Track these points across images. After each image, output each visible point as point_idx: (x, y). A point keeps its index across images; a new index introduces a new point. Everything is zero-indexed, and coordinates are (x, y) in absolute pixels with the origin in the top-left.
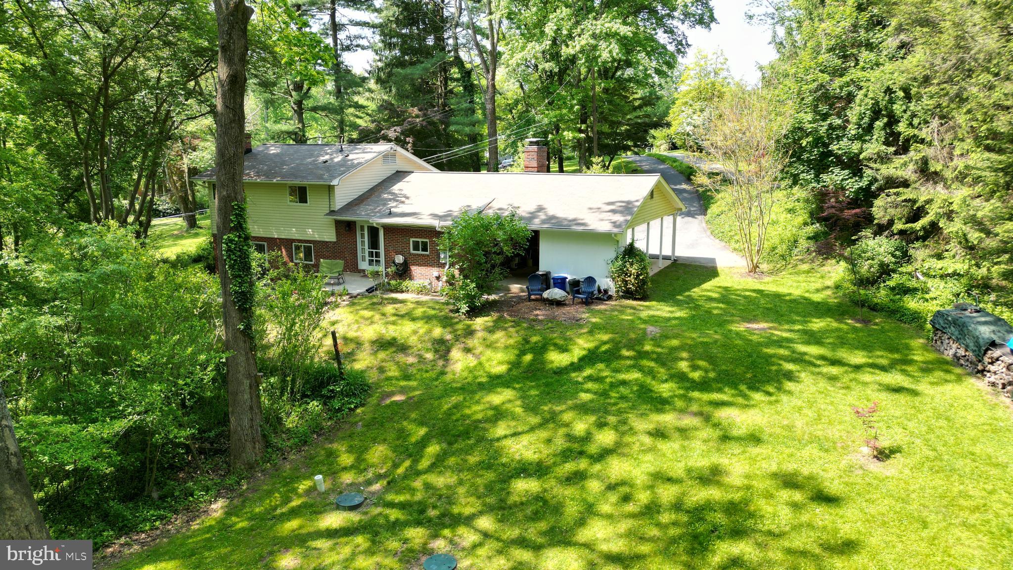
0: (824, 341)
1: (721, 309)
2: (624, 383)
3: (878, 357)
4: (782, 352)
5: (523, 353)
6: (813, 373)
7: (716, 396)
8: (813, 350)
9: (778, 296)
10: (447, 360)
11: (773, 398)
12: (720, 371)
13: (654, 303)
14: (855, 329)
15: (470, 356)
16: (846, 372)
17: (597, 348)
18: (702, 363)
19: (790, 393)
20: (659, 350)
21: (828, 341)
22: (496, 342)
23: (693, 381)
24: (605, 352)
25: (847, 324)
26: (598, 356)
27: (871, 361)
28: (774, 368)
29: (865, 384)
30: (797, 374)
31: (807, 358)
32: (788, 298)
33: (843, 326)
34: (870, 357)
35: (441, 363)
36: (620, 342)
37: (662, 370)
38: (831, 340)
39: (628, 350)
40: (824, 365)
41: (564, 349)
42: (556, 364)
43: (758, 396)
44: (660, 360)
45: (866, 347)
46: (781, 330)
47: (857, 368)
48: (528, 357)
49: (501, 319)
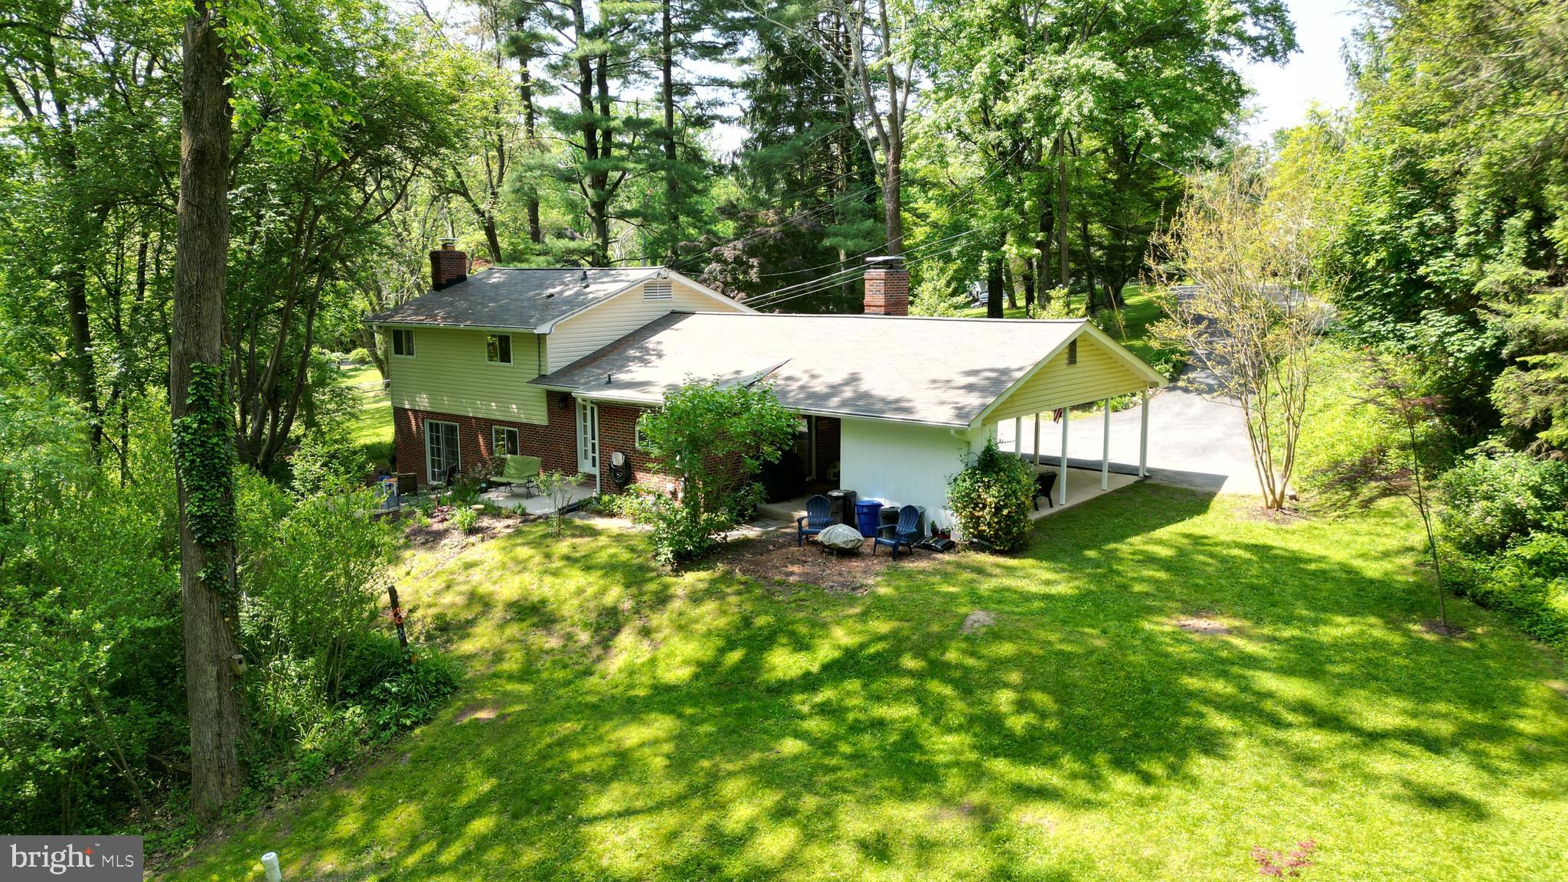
0: (1329, 668)
1: (1157, 581)
2: (879, 724)
3: (1435, 716)
4: (1220, 686)
5: (731, 645)
6: (1266, 743)
7: (1035, 774)
8: (1294, 688)
9: (1295, 560)
10: (607, 648)
11: (1151, 791)
12: (1071, 717)
13: (1028, 562)
14: (1417, 647)
15: (646, 643)
16: (1342, 746)
17: (863, 646)
18: (1040, 698)
19: (1194, 781)
20: (971, 662)
21: (1339, 669)
22: (696, 621)
23: (1009, 735)
24: (872, 658)
25: (1406, 633)
26: (857, 663)
27: (1413, 724)
28: (1187, 721)
29: (1371, 779)
30: (1231, 740)
31: (1268, 705)
32: (1313, 566)
33: (1396, 639)
34: (1414, 715)
35: (597, 651)
36: (908, 638)
37: (960, 705)
38: (1345, 669)
39: (914, 657)
40: (1299, 726)
41: (801, 645)
42: (779, 674)
43: (1123, 783)
44: (965, 685)
45: (1419, 690)
46: (1250, 637)
47: (1373, 738)
48: (735, 656)
49: (727, 578)
